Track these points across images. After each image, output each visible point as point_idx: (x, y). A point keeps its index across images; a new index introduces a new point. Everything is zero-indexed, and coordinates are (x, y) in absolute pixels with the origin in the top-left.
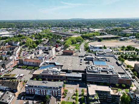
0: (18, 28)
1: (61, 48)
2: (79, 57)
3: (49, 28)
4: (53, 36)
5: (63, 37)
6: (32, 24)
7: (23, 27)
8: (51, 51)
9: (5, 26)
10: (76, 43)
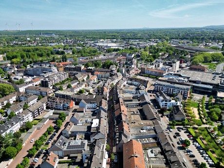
0: (124, 39)
1: (186, 64)
2: (213, 74)
3: (167, 40)
4: (174, 52)
5: (190, 52)
6: (140, 35)
7: (129, 39)
8: (175, 64)
9: (108, 37)
10: (210, 62)
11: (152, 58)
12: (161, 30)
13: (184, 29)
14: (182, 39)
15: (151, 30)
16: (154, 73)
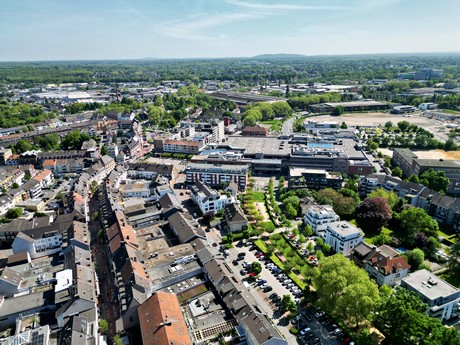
0: (107, 82)
1: (235, 126)
2: (279, 138)
3: (196, 82)
4: (212, 104)
5: (239, 104)
6: (140, 73)
7: (118, 81)
8: (216, 127)
9: (67, 79)
10: (272, 118)
11: (173, 119)
12: (180, 62)
13: (222, 60)
14: (222, 79)
15: (162, 62)
16: (180, 149)
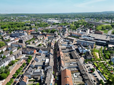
0: (61, 18)
1: (93, 31)
2: (106, 35)
3: (83, 19)
4: (87, 24)
5: (95, 25)
6: (70, 16)
7: (64, 18)
8: (87, 31)
10: (105, 29)
11: (76, 28)
12: (80, 13)
13: (92, 13)
14: (91, 18)
15: (75, 13)
16: (77, 35)
